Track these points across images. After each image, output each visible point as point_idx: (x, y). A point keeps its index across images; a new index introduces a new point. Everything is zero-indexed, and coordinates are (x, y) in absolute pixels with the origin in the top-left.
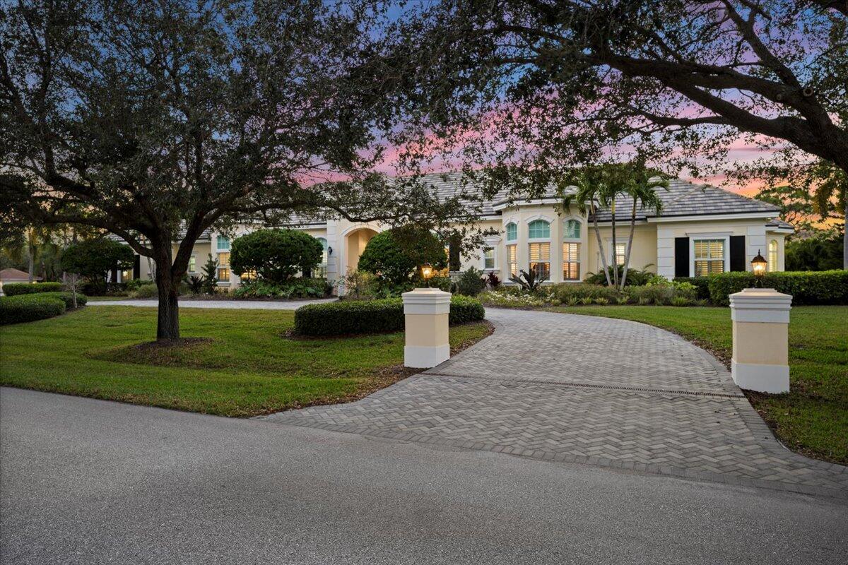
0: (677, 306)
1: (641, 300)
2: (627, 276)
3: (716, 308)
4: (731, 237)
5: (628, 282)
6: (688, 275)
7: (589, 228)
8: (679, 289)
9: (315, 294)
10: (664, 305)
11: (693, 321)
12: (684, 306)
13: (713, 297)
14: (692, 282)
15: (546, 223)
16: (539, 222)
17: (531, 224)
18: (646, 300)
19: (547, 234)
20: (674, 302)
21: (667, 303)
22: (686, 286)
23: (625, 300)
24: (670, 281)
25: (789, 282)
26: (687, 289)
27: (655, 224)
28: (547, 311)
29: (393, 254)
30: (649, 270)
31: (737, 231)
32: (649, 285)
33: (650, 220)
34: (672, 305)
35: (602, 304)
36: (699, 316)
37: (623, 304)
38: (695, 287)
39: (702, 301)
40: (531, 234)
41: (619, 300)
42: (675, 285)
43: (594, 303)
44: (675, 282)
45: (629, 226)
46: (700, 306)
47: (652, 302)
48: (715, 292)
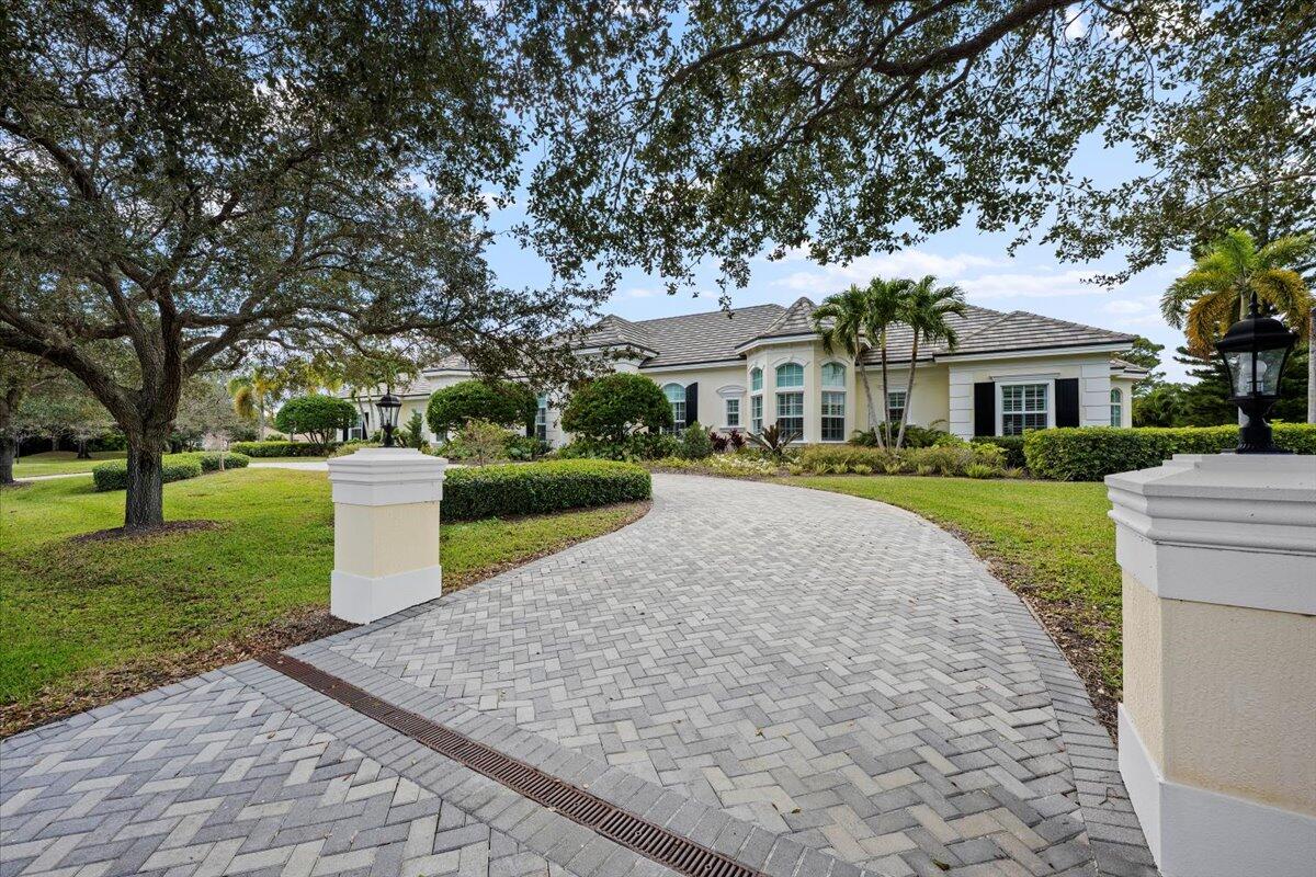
0: (974, 477)
1: (921, 469)
2: (905, 435)
3: (1036, 482)
4: (1058, 382)
5: (906, 443)
6: (994, 434)
7: (857, 373)
8: (980, 453)
9: (520, 456)
10: (955, 475)
11: (997, 509)
12: (984, 478)
13: (1031, 465)
14: (999, 443)
15: (800, 368)
16: (790, 366)
17: (780, 369)
18: (928, 468)
19: (800, 380)
20: (970, 472)
21: (960, 472)
22: (991, 449)
23: (896, 467)
24: (967, 440)
25: (1159, 444)
26: (991, 452)
27: (946, 367)
28: (777, 483)
29: (597, 407)
30: (939, 428)
31: (1067, 373)
32: (936, 447)
33: (938, 360)
34: (967, 476)
35: (863, 473)
36: (1008, 497)
37: (894, 474)
38: (1002, 450)
39: (1014, 471)
40: (780, 382)
41: (888, 468)
42: (973, 447)
43: (850, 471)
44: (974, 443)
45: (906, 370)
46: (1009, 477)
47: (937, 472)
48: (1034, 457)
